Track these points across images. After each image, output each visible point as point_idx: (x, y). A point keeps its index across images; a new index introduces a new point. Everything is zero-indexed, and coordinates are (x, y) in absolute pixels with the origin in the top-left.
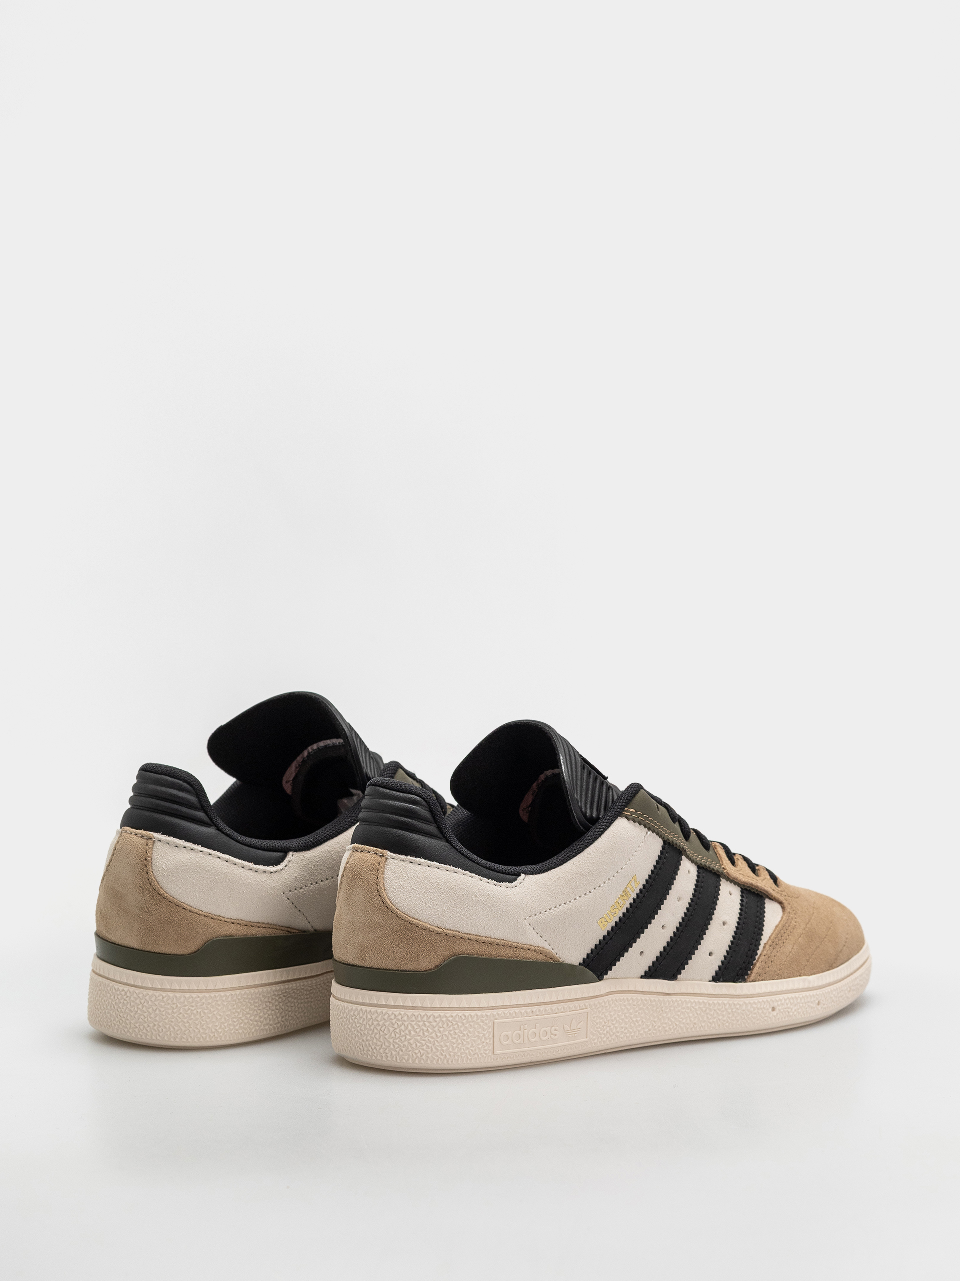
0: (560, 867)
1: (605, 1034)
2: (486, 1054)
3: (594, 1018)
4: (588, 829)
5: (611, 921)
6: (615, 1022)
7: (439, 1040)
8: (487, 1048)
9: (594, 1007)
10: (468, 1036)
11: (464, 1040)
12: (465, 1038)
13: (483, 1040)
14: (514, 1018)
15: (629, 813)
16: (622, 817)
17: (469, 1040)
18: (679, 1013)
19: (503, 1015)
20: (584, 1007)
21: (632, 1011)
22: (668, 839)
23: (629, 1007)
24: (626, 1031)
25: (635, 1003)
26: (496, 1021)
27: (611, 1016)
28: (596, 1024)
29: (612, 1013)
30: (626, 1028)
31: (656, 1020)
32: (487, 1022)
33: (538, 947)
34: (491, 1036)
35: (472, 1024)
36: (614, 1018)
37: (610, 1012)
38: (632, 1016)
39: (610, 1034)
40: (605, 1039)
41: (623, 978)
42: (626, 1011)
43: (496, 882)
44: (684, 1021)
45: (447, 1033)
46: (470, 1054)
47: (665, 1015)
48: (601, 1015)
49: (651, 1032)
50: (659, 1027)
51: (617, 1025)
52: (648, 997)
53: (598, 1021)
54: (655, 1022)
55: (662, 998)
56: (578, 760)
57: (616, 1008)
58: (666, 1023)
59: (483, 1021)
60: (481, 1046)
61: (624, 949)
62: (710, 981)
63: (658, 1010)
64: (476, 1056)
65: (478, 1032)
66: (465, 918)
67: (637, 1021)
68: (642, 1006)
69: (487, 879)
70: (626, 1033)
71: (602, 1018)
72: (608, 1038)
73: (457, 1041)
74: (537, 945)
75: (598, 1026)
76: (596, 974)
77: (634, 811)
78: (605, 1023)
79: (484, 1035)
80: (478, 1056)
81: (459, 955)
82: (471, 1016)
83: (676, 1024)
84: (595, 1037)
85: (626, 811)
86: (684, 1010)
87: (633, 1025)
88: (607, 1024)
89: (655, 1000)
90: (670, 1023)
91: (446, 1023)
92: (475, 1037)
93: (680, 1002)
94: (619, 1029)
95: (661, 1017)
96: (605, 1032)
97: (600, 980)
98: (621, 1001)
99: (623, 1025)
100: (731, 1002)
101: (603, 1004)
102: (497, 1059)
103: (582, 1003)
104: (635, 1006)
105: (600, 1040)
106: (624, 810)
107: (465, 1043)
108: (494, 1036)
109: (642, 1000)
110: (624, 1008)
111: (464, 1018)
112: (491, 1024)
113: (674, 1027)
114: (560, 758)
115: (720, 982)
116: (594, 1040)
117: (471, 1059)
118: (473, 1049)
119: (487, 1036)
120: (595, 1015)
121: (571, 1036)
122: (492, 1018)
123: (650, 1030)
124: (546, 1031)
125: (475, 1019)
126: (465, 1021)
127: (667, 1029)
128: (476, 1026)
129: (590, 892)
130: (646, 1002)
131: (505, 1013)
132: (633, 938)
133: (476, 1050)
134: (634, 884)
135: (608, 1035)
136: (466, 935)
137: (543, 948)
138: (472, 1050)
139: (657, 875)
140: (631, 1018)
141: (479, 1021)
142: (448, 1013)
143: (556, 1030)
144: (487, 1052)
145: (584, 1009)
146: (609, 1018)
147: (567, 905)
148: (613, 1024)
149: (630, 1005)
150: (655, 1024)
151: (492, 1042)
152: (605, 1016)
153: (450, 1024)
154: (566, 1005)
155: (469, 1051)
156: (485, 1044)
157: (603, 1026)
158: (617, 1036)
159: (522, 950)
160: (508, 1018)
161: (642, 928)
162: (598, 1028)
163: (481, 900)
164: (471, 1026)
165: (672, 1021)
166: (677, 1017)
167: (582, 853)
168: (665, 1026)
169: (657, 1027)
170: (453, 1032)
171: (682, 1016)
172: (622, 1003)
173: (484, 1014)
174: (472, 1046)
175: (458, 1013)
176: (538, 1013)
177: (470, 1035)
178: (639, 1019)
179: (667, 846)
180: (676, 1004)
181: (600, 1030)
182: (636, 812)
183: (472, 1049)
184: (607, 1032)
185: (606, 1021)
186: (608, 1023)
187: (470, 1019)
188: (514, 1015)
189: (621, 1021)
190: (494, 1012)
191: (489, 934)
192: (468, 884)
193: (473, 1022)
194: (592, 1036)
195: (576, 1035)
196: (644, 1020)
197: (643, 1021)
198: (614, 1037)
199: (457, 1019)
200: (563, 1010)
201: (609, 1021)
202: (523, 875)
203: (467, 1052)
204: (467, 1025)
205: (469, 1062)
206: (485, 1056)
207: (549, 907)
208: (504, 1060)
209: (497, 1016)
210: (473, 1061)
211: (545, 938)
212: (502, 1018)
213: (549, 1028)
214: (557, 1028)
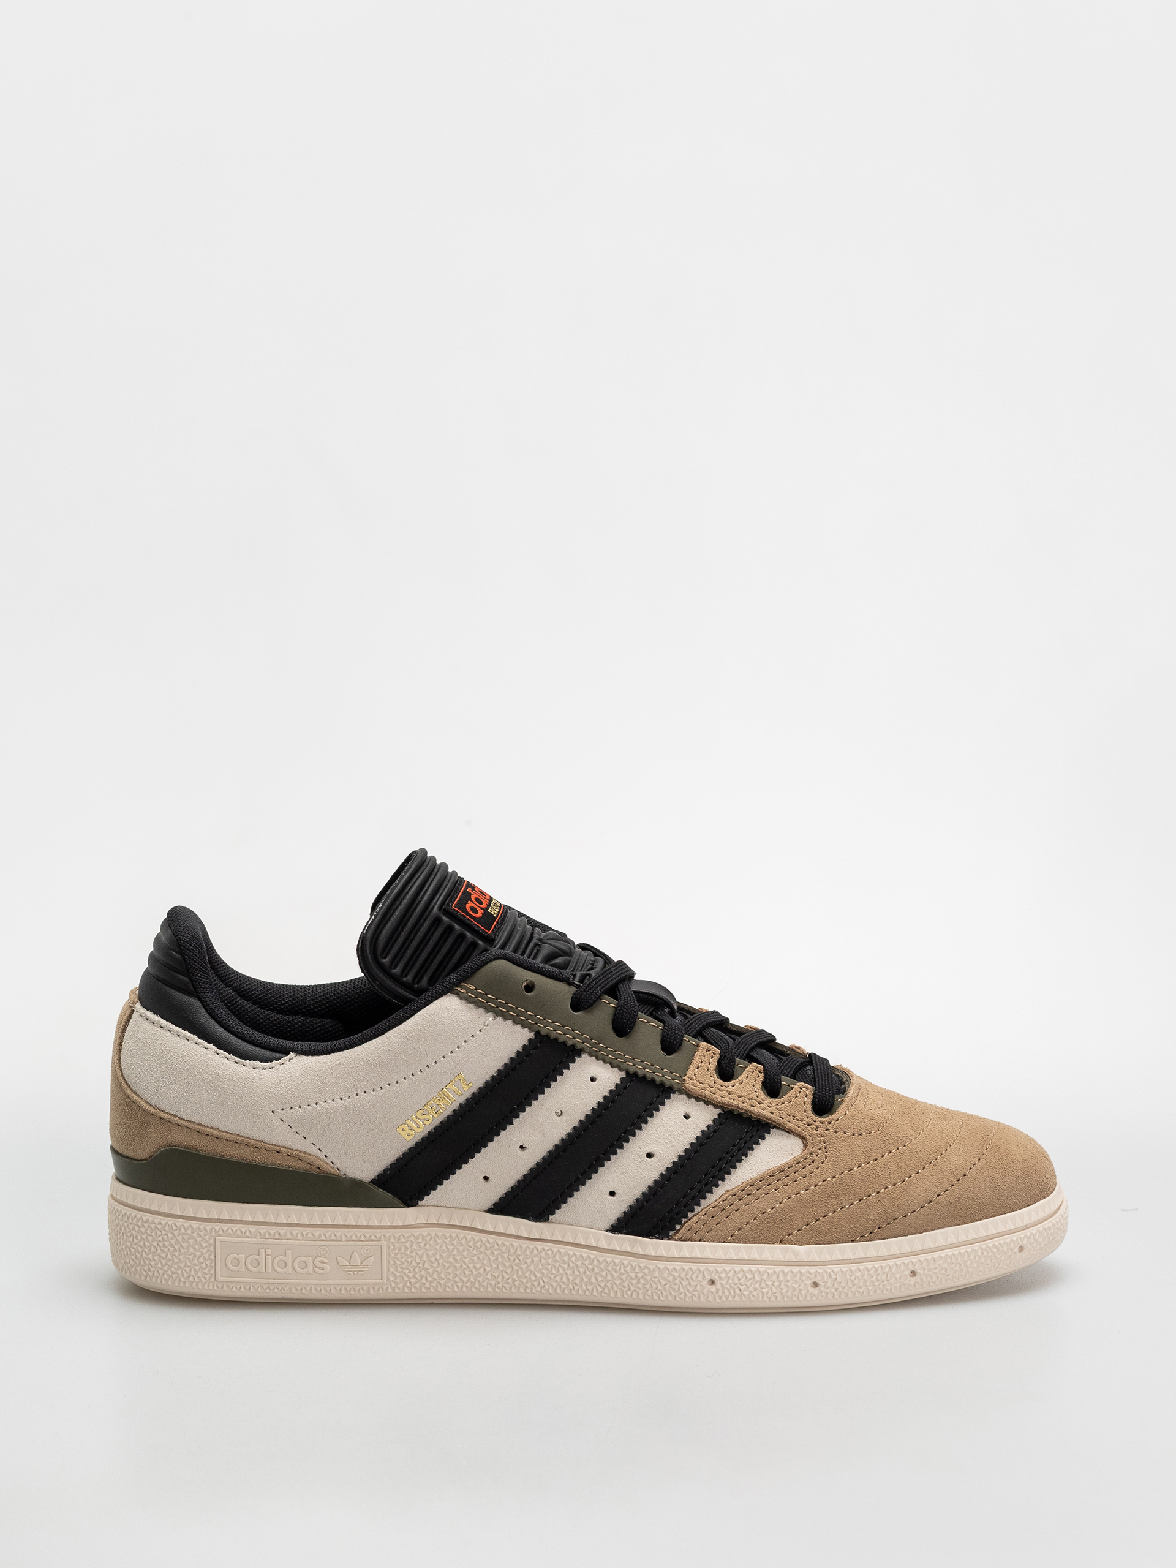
1: (416, 1278)
2: (205, 1278)
5: (420, 1130)
6: (435, 1265)
7: (146, 1250)
8: (206, 1271)
9: (394, 1240)
10: (181, 1251)
11: (175, 1256)
12: (177, 1254)
13: (201, 1260)
15: (463, 991)
16: (451, 994)
17: (182, 1257)
18: (549, 1267)
21: (465, 1253)
22: (540, 1031)
23: (461, 1248)
24: (457, 1279)
26: (218, 1238)
27: (429, 1256)
30: (456, 1275)
31: (509, 1270)
32: (206, 1237)
33: (296, 1150)
34: (212, 1257)
35: (186, 1237)
36: (433, 1259)
38: (467, 1260)
39: (427, 1279)
40: (416, 1285)
41: (456, 1208)
42: (455, 1252)
43: (237, 1059)
44: (558, 1279)
45: (155, 1244)
46: (183, 1276)
47: (525, 1266)
50: (514, 1281)
51: (439, 1269)
53: (402, 1260)
54: (507, 1273)
57: (437, 1247)
58: (526, 1278)
59: (200, 1236)
60: (197, 1268)
61: (447, 1170)
62: (607, 1231)
63: (512, 1258)
64: (191, 1279)
65: (194, 1249)
66: (183, 1099)
67: (475, 1268)
68: (482, 1249)
70: (456, 1282)
71: (412, 1257)
72: (424, 1284)
73: (167, 1256)
74: (295, 1148)
75: (404, 1266)
76: (400, 1197)
77: (473, 989)
78: (418, 1264)
79: (202, 1254)
80: (194, 1279)
81: (173, 1146)
82: (184, 1226)
83: (544, 1282)
84: (397, 1281)
85: (461, 987)
86: (558, 1264)
87: (468, 1272)
88: (421, 1265)
90: (534, 1278)
91: (154, 1232)
92: (189, 1255)
93: (550, 1252)
94: (442, 1275)
95: (517, 1268)
96: (418, 1276)
97: (408, 1206)
99: (450, 1270)
100: (634, 1264)
101: (413, 1239)
102: (222, 1287)
103: (368, 1233)
105: (408, 1285)
106: (455, 985)
107: (177, 1260)
108: (215, 1257)
110: (452, 1247)
111: (174, 1228)
112: (212, 1241)
113: (539, 1284)
115: (621, 1234)
116: (397, 1284)
117: (184, 1282)
118: (187, 1269)
119: (206, 1255)
120: (397, 1251)
121: (352, 1273)
122: (213, 1234)
123: (498, 1283)
124: (305, 1262)
125: (189, 1231)
126: (176, 1232)
128: (191, 1241)
129: (381, 1088)
130: (489, 1245)
131: (232, 1230)
133: (190, 1271)
134: (460, 1084)
135: (424, 1281)
136: (183, 1122)
137: (306, 1153)
138: (185, 1271)
140: (465, 1263)
141: (195, 1235)
142: (158, 1218)
143: (323, 1262)
144: (207, 1277)
147: (343, 1101)
148: (432, 1267)
149: (462, 1245)
150: (507, 1276)
151: (213, 1264)
153: (159, 1233)
154: (339, 1232)
155: (182, 1272)
156: (203, 1265)
157: (414, 1268)
158: (440, 1284)
159: (266, 1152)
160: (238, 1236)
161: (475, 1145)
162: (402, 1268)
163: (206, 1079)
164: (184, 1239)
165: (536, 1276)
166: (545, 1272)
168: (524, 1280)
169: (510, 1281)
170: (162, 1243)
172: (447, 1241)
173: (202, 1227)
174: (186, 1266)
175: (169, 1220)
176: (289, 1236)
177: (183, 1251)
178: (478, 1266)
179: (535, 1039)
180: (543, 1254)
181: (407, 1271)
182: (476, 989)
183: (185, 1269)
184: (422, 1276)
186: (424, 1265)
187: (183, 1231)
188: (248, 1234)
189: (447, 1265)
190: (216, 1226)
193: (187, 1235)
194: (391, 1279)
195: (360, 1273)
196: (488, 1269)
197: (485, 1270)
198: (434, 1284)
199: (167, 1228)
200: (333, 1238)
201: (424, 1262)
202: (292, 1055)
203: (179, 1272)
204: (179, 1238)
205: (182, 1284)
206: (204, 1280)
207: (314, 1100)
208: (234, 1289)
209: (221, 1232)
210: (187, 1285)
211: (310, 1140)
212: (229, 1236)
213: (310, 1258)
214: (326, 1260)
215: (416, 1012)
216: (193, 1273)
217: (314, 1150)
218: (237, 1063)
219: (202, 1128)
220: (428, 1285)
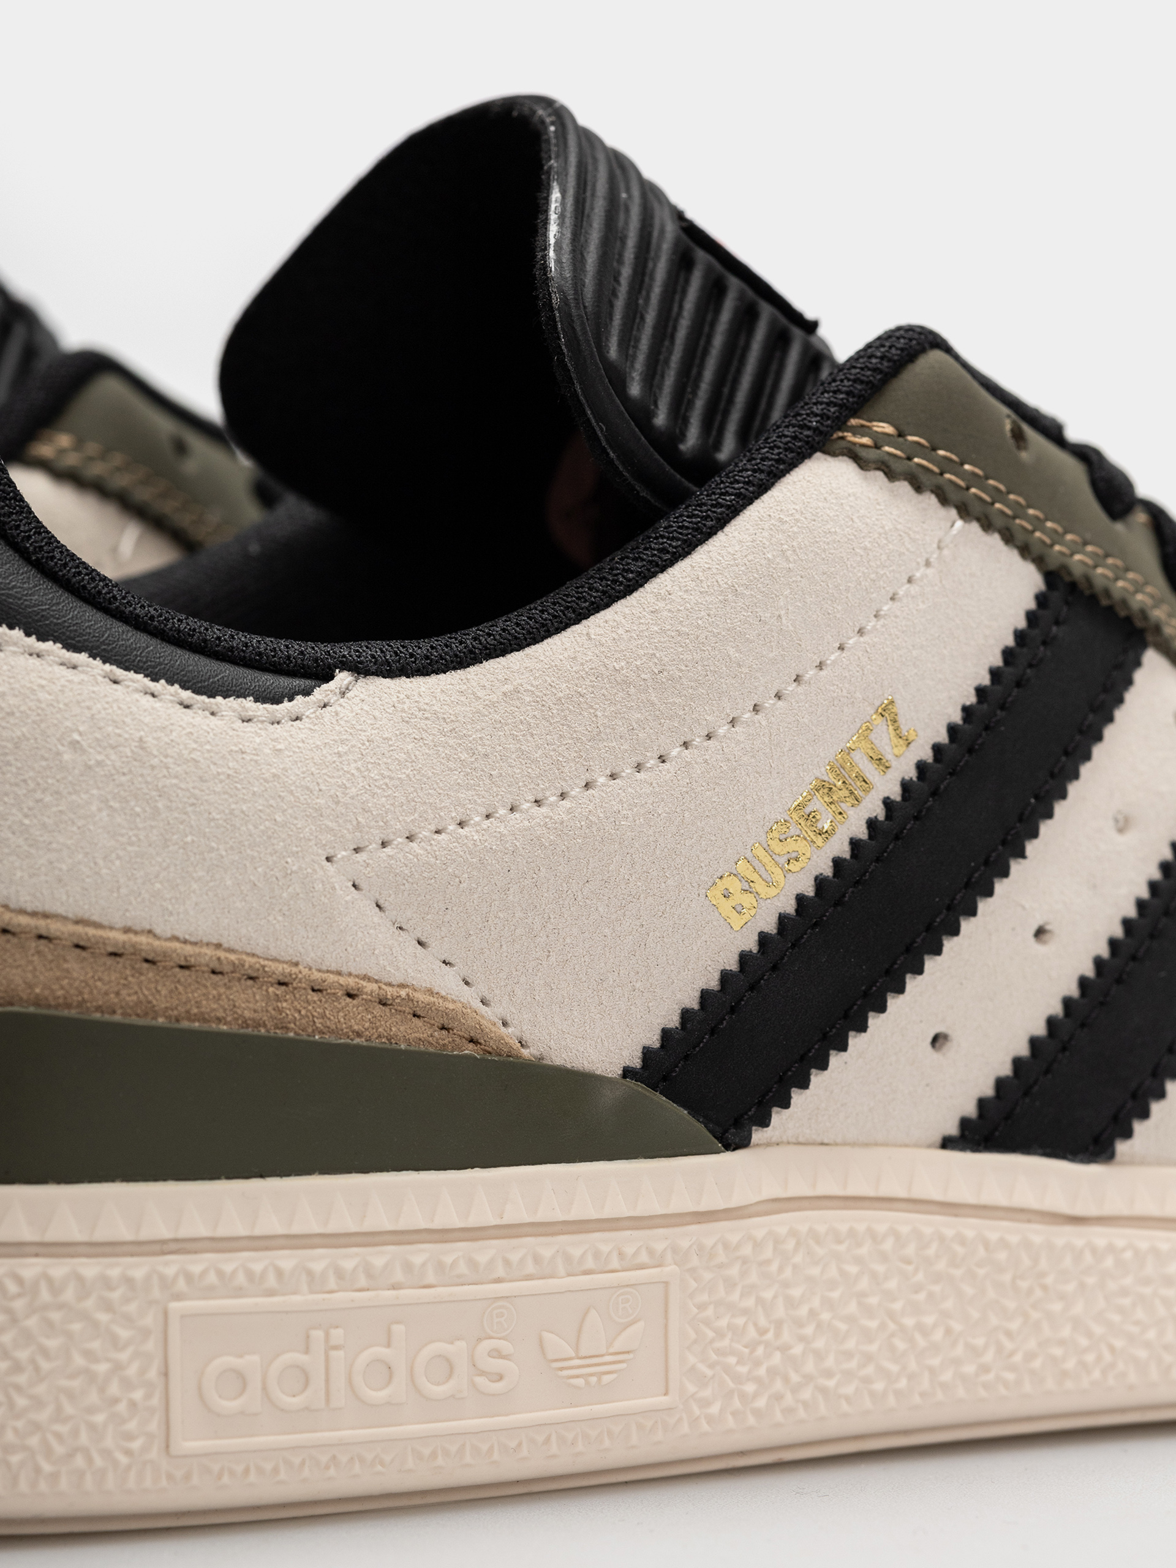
0: (528, 650)
1: (758, 1380)
2: (128, 1452)
3: (702, 1307)
4: (675, 498)
5: (773, 892)
6: (809, 1330)
8: (132, 1426)
9: (695, 1261)
10: (37, 1369)
11: (18, 1388)
12: (22, 1379)
13: (114, 1389)
14: (271, 1293)
15: (865, 440)
16: (833, 454)
17: (41, 1389)
18: (1126, 1302)
19: (212, 1278)
20: (644, 1258)
21: (892, 1284)
22: (1065, 568)
23: (880, 1268)
24: (870, 1370)
25: (910, 1250)
26: (174, 1305)
27: (791, 1303)
28: (711, 1334)
29: (796, 1292)
30: (869, 1358)
31: (1014, 1325)
32: (132, 1308)
33: (402, 986)
34: (153, 1374)
35: (55, 1316)
36: (803, 1311)
37: (786, 1285)
38: (897, 1306)
39: (786, 1380)
40: (761, 1403)
41: (853, 1144)
42: (864, 1284)
43: (187, 695)
44: (1151, 1335)
46: (48, 1452)
47: (1057, 1307)
48: (735, 1296)
49: (991, 1376)
50: (1030, 1356)
51: (819, 1344)
52: (969, 1227)
53: (723, 1323)
54: (1009, 1334)
55: (1038, 1233)
56: (662, 231)
57: (815, 1271)
58: (1062, 1343)
59: (108, 1306)
60: (99, 1418)
61: (846, 1016)
63: (1024, 1285)
64: (79, 1461)
65: (88, 1354)
66: (21, 841)
67: (920, 1328)
68: (941, 1266)
69: (147, 681)
70: (867, 1380)
71: (745, 1312)
72: (779, 1397)
74: (398, 978)
75: (725, 1343)
76: (707, 1121)
77: (888, 429)
78: (762, 1332)
79: (118, 1367)
80: (90, 1460)
82: (50, 1281)
83: (1112, 1349)
84: (707, 1393)
85: (855, 431)
86: (1148, 1291)
87: (901, 1345)
88: (770, 1336)
89: (1003, 1244)
90: (1084, 1342)
92: (72, 1376)
93: (1128, 1255)
94: (830, 1362)
95: (1035, 1315)
96: (762, 1371)
97: (730, 1146)
98: (840, 1242)
99: (851, 1344)
101: (747, 1250)
102: (188, 1477)
103: (631, 1241)
104: (908, 1262)
105: (737, 1403)
106: (840, 423)
107: (21, 1402)
108: (166, 1374)
109: (942, 1239)
110: (853, 1269)
112: (149, 1320)
113: (1099, 1358)
114: (547, 200)
116: (705, 1403)
117: (54, 1477)
118: (63, 1429)
119: (132, 1371)
120: (704, 1297)
121: (580, 1382)
122: (156, 1293)
123: (985, 1369)
124: (448, 1360)
125: (69, 1295)
126: (19, 1305)
127: (1070, 1364)
128: (76, 1327)
129: (662, 759)
130: (960, 1250)
131: (220, 1274)
132: (887, 972)
133: (75, 1433)
134: (884, 738)
135: (778, 1385)
136: (23, 920)
137: (430, 992)
138: (59, 1436)
139: (1002, 707)
140: (891, 1315)
141: (89, 1303)
143: (497, 1354)
144: (136, 1445)
145: (642, 1267)
146: (780, 1312)
147: (544, 810)
148: (802, 1339)
149: (884, 1257)
150: (1009, 1345)
151: (156, 1401)
152: (760, 1301)
154: (547, 1247)
155: (44, 1440)
156: (122, 1407)
157: (752, 1346)
158: (824, 1391)
159: (315, 997)
160: (239, 1292)
161: (929, 928)
162: (719, 1352)
164: (50, 1324)
165: (1089, 1334)
166: (1116, 1318)
167: (635, 594)
168: (1058, 1352)
169: (1018, 1358)
171: (1140, 1314)
172: (842, 1248)
173: (114, 1273)
174: (59, 1416)
176: (399, 1276)
177: (45, 1365)
178: (929, 1320)
179: (1056, 597)
180: (1109, 1262)
181: (732, 1360)
182: (901, 435)
183: (58, 1428)
184: (772, 1372)
185: (763, 1322)
186: (777, 1335)
187: (45, 1296)
188: (272, 1281)
189: (843, 1327)
190: (165, 1264)
191: (140, 914)
192: (42, 695)
193: (61, 1307)
194: (691, 1388)
195: (606, 1379)
196: (957, 1327)
197: (948, 1331)
198: (806, 1394)
200: (530, 1268)
201: (779, 1325)
202: (343, 678)
203: (34, 1441)
204: (32, 1322)
205: (43, 1486)
206: (123, 1459)
207: (457, 814)
208: (226, 1479)
209: (181, 1285)
210: (64, 1484)
211: (439, 948)
212: (209, 1292)
213: (462, 1344)
214: (506, 1346)
215: (734, 511)
216: (84, 1439)
217: (448, 984)
218: (187, 707)
219: (91, 931)
220: (789, 1400)
